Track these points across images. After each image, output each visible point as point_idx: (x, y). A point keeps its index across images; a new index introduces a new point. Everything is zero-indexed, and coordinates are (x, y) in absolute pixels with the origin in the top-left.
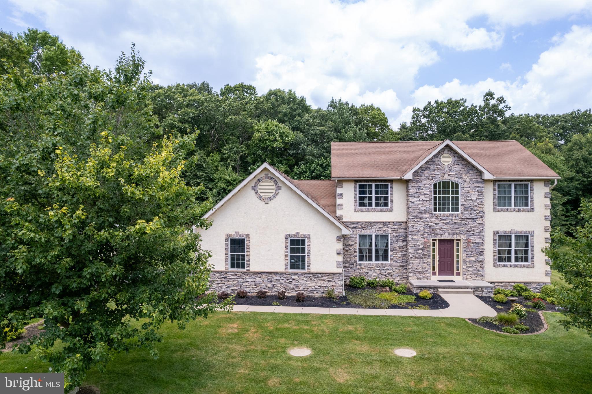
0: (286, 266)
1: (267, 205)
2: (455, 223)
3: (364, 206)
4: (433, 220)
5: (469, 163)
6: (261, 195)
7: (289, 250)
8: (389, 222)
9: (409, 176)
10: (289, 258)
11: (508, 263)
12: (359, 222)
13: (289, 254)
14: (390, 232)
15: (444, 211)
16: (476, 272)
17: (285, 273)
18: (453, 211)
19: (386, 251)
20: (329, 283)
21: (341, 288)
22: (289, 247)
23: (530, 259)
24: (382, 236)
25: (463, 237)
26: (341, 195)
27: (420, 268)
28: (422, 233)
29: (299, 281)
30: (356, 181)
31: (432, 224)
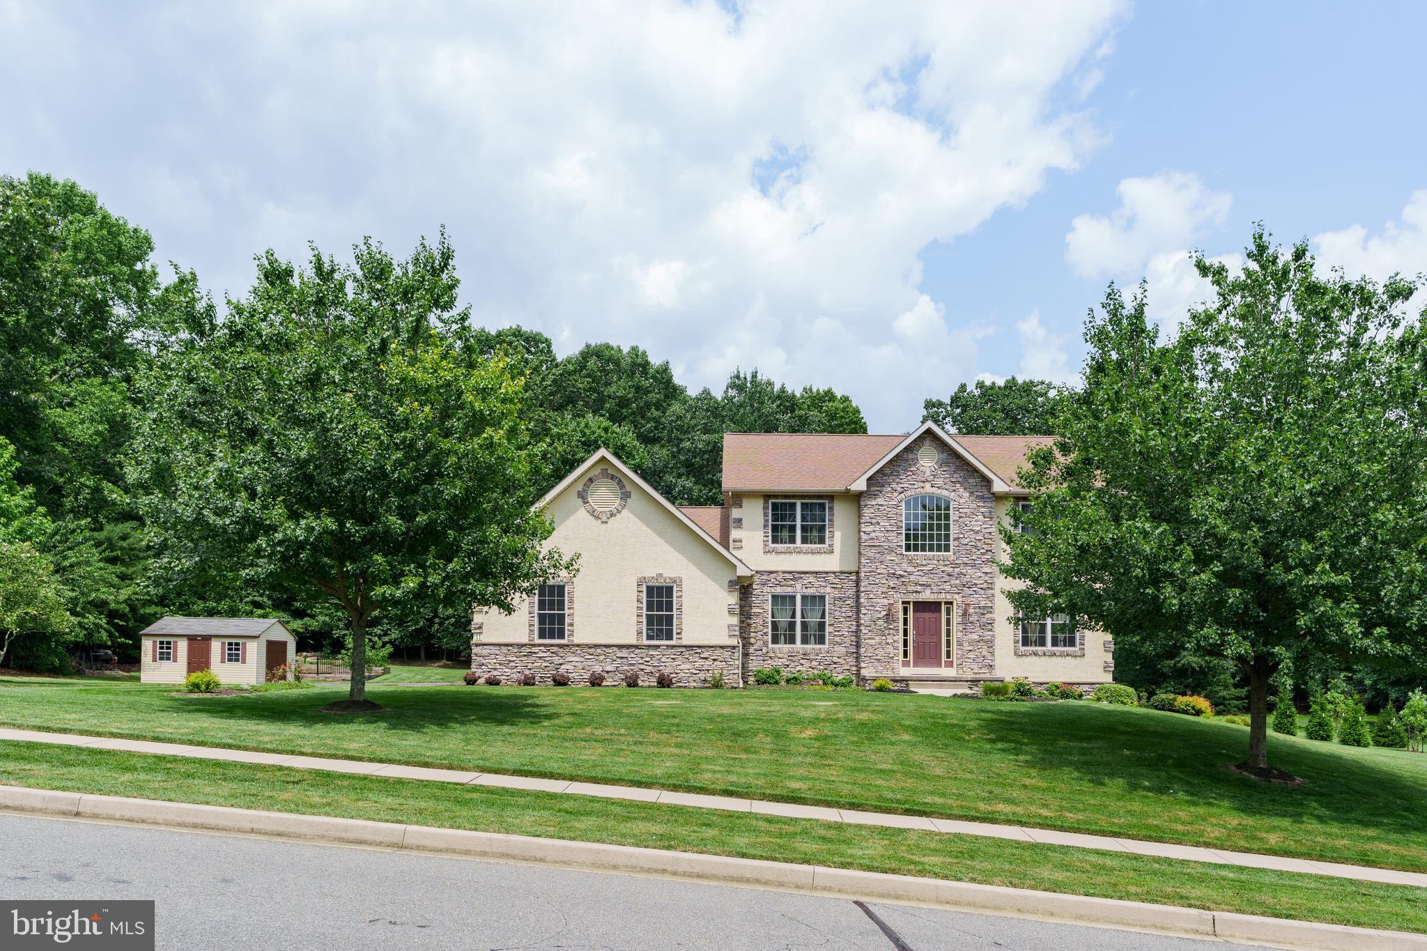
0: (639, 633)
1: (604, 525)
2: (943, 571)
3: (782, 543)
4: (904, 566)
5: (968, 464)
6: (595, 507)
7: (644, 606)
8: (827, 573)
9: (860, 485)
10: (644, 620)
11: (1040, 649)
12: (772, 572)
13: (644, 612)
14: (828, 590)
15: (923, 550)
16: (980, 660)
17: (637, 647)
18: (939, 550)
19: (821, 626)
20: (716, 663)
21: (736, 671)
22: (644, 601)
23: (1078, 641)
24: (813, 597)
25: (956, 596)
26: (739, 522)
27: (880, 652)
28: (885, 590)
29: (663, 660)
30: (767, 496)
31: (902, 573)
